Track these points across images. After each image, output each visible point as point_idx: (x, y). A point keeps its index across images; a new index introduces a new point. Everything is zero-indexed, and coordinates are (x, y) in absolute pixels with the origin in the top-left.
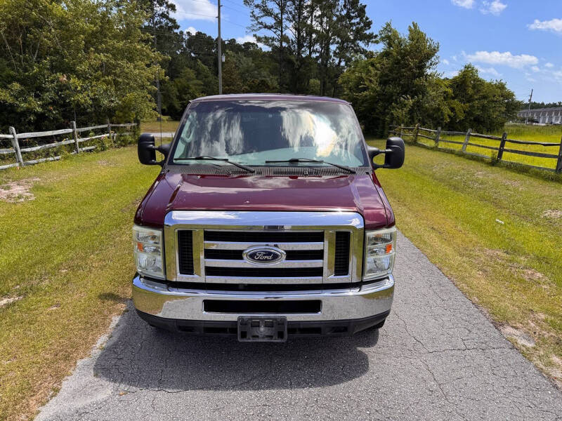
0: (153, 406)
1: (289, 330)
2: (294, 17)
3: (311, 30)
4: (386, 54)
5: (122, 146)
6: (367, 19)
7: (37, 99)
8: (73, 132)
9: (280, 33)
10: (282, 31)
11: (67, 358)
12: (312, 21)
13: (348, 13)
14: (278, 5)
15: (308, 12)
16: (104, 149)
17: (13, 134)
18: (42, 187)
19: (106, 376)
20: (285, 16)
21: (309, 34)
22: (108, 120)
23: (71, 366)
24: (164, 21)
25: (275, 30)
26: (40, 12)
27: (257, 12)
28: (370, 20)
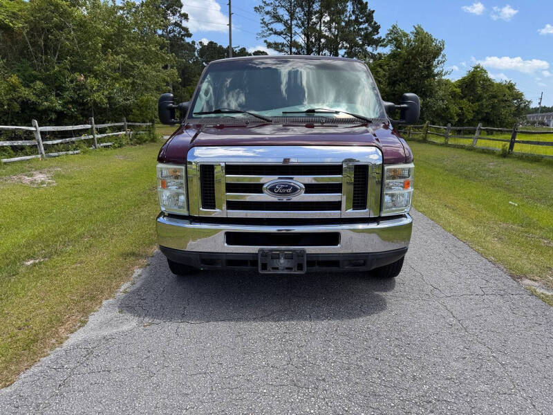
0: (177, 333)
1: (308, 262)
2: (303, 23)
3: (320, 35)
4: (393, 56)
5: (137, 143)
6: (375, 23)
7: (58, 98)
8: (92, 128)
9: (289, 38)
10: (291, 37)
11: (93, 298)
12: (320, 27)
13: (356, 18)
14: (288, 11)
15: (317, 18)
16: (121, 146)
17: (35, 127)
18: (63, 176)
19: (131, 313)
20: (294, 22)
21: (318, 39)
22: (125, 119)
23: (97, 304)
24: (177, 29)
25: (284, 36)
26: (61, 15)
27: (267, 18)
28: (378, 24)
